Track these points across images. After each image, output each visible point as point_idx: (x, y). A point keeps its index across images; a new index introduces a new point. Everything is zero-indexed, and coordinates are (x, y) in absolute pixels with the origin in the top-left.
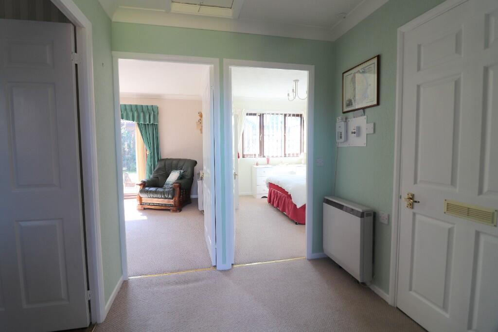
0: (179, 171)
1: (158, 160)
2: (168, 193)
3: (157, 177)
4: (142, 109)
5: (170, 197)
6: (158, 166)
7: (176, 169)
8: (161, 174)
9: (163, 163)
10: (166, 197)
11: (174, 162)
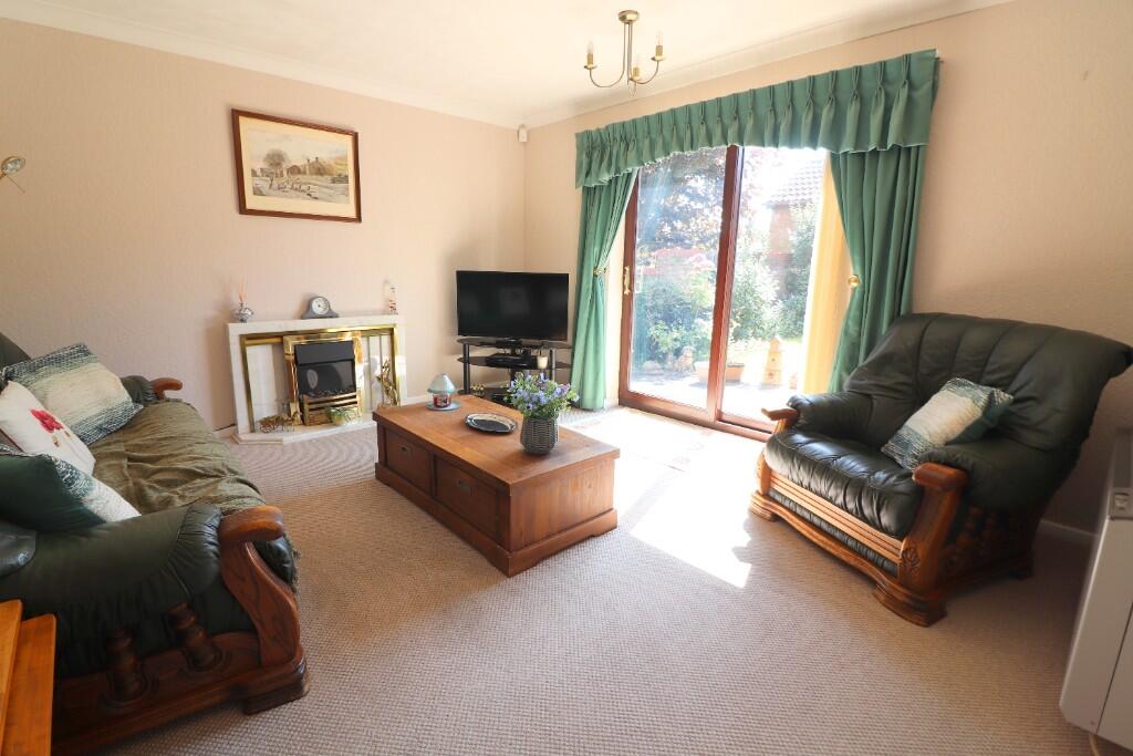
0: (982, 394)
1: (895, 317)
2: (883, 497)
3: (868, 396)
4: (859, 86)
5: (885, 520)
6: (885, 344)
7: (977, 377)
8: (887, 383)
9: (910, 333)
10: (867, 512)
11: (975, 338)
